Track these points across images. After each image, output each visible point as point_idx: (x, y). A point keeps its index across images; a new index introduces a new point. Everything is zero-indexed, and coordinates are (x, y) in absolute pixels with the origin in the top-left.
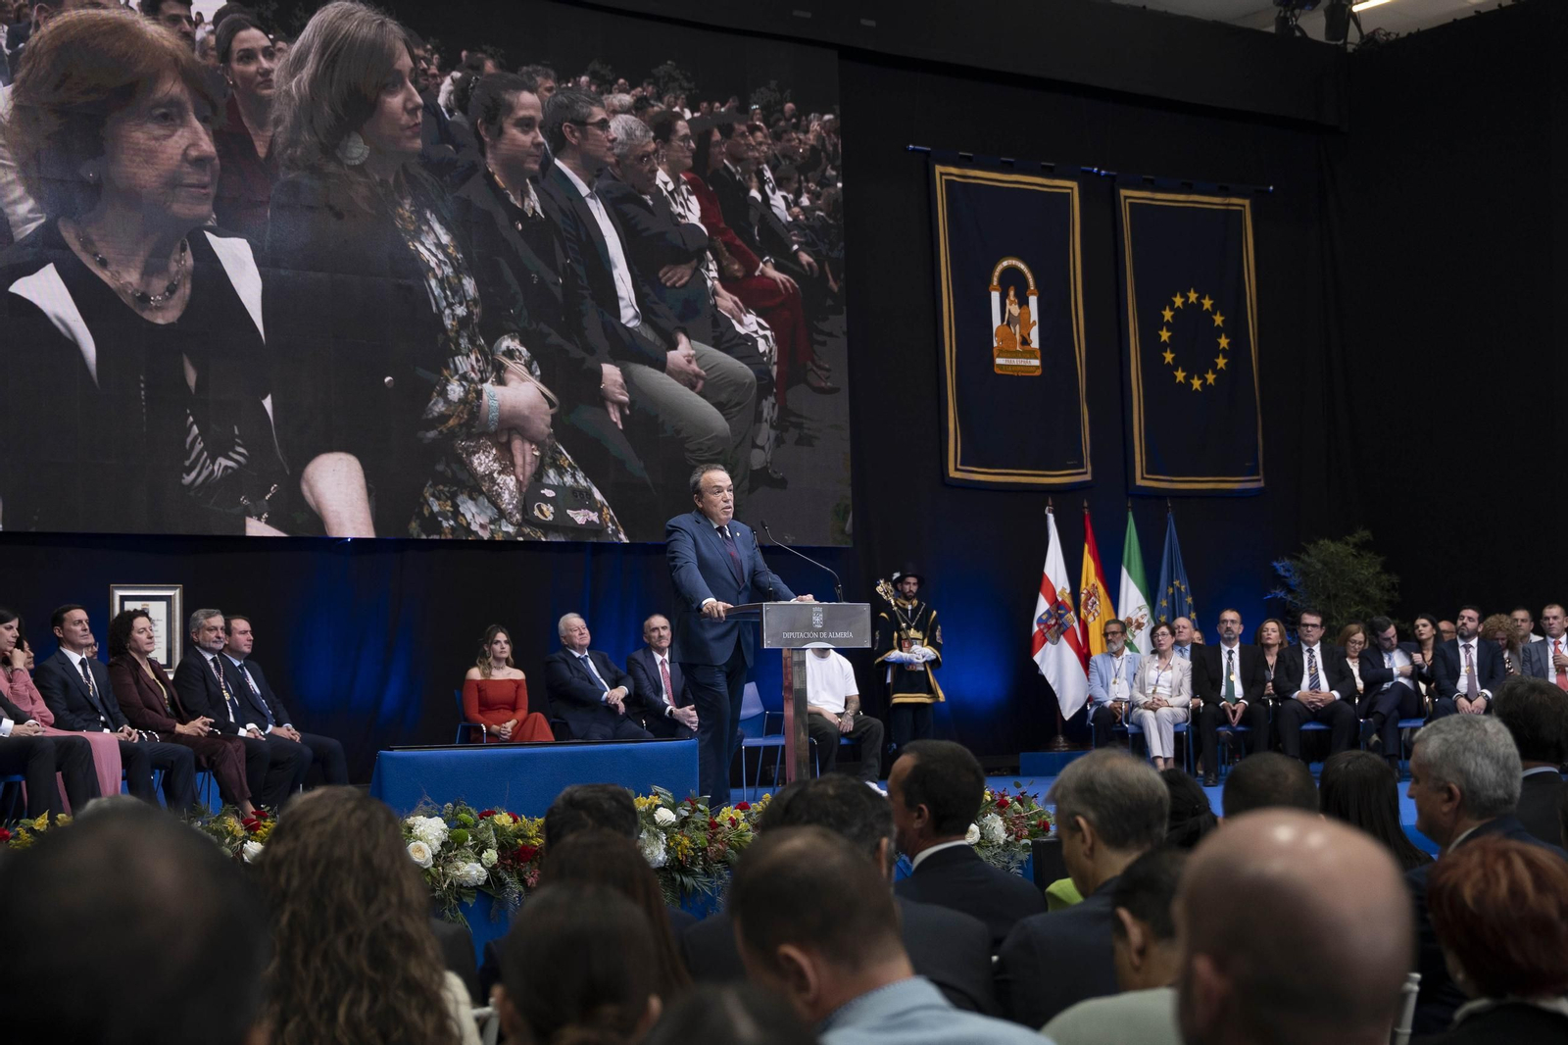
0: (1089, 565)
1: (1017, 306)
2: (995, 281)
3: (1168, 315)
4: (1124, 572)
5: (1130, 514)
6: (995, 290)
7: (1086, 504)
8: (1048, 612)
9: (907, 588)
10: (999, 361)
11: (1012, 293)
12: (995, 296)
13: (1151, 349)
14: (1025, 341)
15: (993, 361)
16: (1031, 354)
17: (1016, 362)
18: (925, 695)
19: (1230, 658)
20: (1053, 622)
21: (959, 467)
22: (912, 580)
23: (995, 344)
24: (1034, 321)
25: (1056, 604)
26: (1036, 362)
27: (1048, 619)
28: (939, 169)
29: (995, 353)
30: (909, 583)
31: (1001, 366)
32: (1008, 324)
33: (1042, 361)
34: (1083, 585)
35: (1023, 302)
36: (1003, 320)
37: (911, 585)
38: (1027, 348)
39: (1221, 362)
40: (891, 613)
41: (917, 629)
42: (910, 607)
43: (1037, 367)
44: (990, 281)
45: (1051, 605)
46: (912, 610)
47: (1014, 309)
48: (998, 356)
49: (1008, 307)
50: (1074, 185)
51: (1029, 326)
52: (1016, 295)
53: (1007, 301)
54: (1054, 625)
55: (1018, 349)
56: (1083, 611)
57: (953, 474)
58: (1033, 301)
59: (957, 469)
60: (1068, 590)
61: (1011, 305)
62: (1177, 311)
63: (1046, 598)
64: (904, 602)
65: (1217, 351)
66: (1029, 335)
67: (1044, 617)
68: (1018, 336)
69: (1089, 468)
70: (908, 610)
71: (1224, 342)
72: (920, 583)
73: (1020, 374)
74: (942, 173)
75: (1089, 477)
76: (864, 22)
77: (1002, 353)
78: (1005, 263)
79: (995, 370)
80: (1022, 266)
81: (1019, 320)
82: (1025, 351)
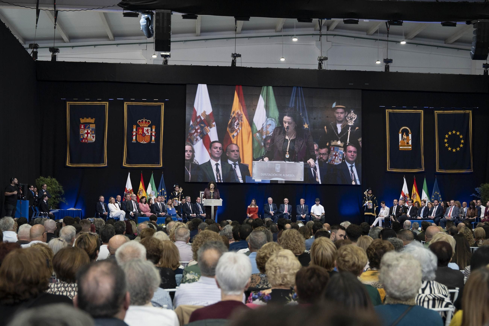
0: (414, 189)
2: (400, 131)
3: (447, 136)
4: (423, 190)
5: (425, 178)
6: (400, 133)
7: (414, 176)
10: (400, 147)
11: (405, 134)
12: (400, 135)
13: (441, 143)
14: (408, 143)
15: (399, 148)
16: (409, 146)
17: (405, 147)
18: (372, 213)
22: (370, 191)
23: (400, 144)
24: (410, 139)
25: (404, 196)
26: (411, 147)
28: (387, 110)
32: (403, 140)
33: (412, 147)
34: (412, 193)
35: (407, 135)
36: (402, 139)
38: (408, 145)
39: (461, 146)
40: (366, 197)
44: (399, 131)
47: (405, 137)
50: (422, 111)
52: (406, 134)
53: (403, 135)
56: (412, 198)
58: (410, 135)
59: (389, 169)
60: (408, 193)
62: (449, 136)
64: (369, 195)
65: (460, 143)
68: (406, 142)
69: (424, 168)
70: (369, 197)
71: (462, 141)
72: (372, 191)
73: (406, 150)
74: (388, 111)
75: (423, 170)
76: (366, 84)
77: (401, 146)
78: (403, 128)
79: (400, 149)
80: (408, 128)
81: (406, 139)
82: (407, 145)
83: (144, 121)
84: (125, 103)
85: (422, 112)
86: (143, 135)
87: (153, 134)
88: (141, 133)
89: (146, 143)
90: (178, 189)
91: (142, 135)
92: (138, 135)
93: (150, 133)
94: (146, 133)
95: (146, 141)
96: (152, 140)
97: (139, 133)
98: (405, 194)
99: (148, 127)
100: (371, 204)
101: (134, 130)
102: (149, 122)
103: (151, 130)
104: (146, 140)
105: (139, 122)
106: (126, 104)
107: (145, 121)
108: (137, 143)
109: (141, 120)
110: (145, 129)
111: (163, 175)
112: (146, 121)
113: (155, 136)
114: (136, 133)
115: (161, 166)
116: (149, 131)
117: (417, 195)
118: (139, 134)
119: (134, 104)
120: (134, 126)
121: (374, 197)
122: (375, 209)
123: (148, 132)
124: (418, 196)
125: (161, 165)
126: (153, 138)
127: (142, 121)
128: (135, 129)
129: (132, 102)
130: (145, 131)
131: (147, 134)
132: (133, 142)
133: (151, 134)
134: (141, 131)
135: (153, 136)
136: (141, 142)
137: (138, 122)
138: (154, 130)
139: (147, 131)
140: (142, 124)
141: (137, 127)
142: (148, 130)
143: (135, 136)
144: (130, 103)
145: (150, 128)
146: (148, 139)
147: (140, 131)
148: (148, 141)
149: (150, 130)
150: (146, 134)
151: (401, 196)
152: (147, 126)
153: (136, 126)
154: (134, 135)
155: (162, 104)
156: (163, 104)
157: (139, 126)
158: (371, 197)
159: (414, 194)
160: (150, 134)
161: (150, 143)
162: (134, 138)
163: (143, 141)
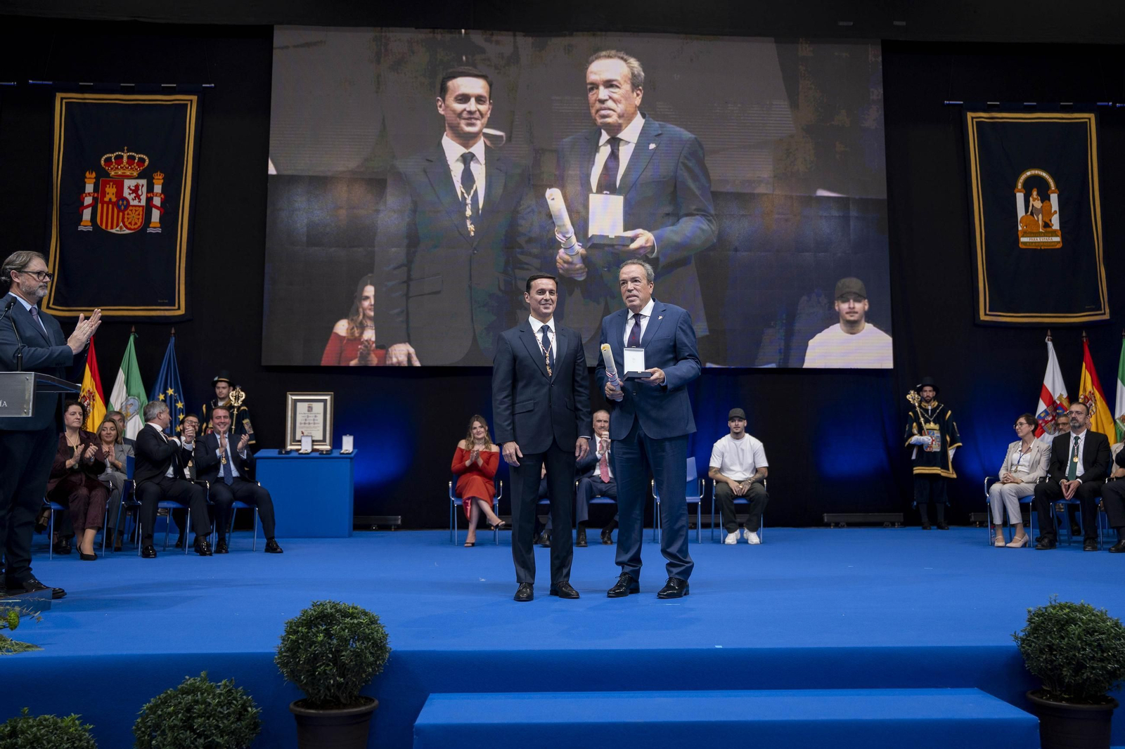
0: (1086, 377)
1: (1040, 202)
2: (1020, 186)
4: (1119, 381)
5: (1124, 341)
6: (1020, 191)
8: (1045, 411)
9: (925, 394)
10: (1023, 240)
11: (1035, 193)
12: (1020, 197)
14: (1047, 225)
15: (1018, 240)
16: (1054, 233)
17: (1039, 239)
18: (939, 468)
19: (1076, 443)
20: (1050, 418)
21: (987, 312)
22: (928, 388)
23: (1020, 228)
24: (1055, 212)
26: (1058, 239)
27: (1045, 416)
28: (970, 115)
29: (1020, 234)
30: (926, 391)
31: (1025, 243)
32: (1032, 214)
33: (1063, 238)
35: (1045, 197)
36: (1027, 211)
37: (929, 392)
38: (1049, 229)
41: (935, 423)
42: (930, 408)
43: (1058, 242)
44: (1015, 186)
45: (1048, 406)
46: (932, 410)
47: (1038, 204)
48: (1023, 236)
49: (1031, 202)
51: (1051, 214)
52: (1038, 194)
53: (1031, 199)
54: (1051, 421)
55: (1041, 230)
57: (983, 317)
58: (1054, 198)
59: (986, 314)
60: (1065, 394)
61: (1034, 201)
63: (1045, 402)
64: (926, 404)
66: (1051, 220)
67: (1042, 415)
68: (1040, 222)
69: (1107, 311)
70: (928, 410)
73: (1042, 248)
74: (973, 118)
75: (1107, 317)
76: (896, 23)
77: (1025, 234)
78: (1029, 173)
79: (1020, 246)
80: (1044, 174)
81: (1041, 211)
82: (1046, 232)
83: (125, 156)
84: (59, 96)
85: (1090, 118)
86: (121, 204)
87: (157, 201)
88: (114, 199)
89: (128, 232)
90: (225, 391)
91: (116, 204)
92: (99, 206)
93: (143, 198)
94: (130, 198)
95: (129, 226)
96: (150, 222)
97: (106, 199)
98: (1056, 397)
99: (140, 177)
100: (937, 434)
101: (89, 188)
102: (142, 161)
103: (150, 188)
104: (130, 223)
105: (108, 161)
106: (62, 99)
107: (129, 157)
108: (98, 232)
109: (113, 156)
110: (129, 183)
111: (173, 340)
112: (134, 158)
113: (162, 208)
114: (95, 199)
115: (182, 312)
116: (140, 192)
117: (1098, 403)
118: (106, 202)
119: (90, 97)
120: (87, 174)
121: (944, 412)
122: (951, 453)
123: (138, 197)
124: (1100, 405)
125: (179, 309)
126: (156, 215)
127: (119, 158)
128: (92, 185)
129: (82, 92)
130: (126, 193)
131: (136, 203)
132: (80, 228)
133: (149, 200)
134: (114, 190)
135: (156, 207)
136: (113, 231)
137: (102, 162)
138: (158, 188)
139: (135, 190)
140: (117, 168)
141: (97, 178)
142: (137, 187)
143: (90, 209)
144: (75, 97)
145: (143, 182)
146: (136, 219)
147: (111, 192)
148: (136, 227)
149: (145, 189)
150: (132, 203)
151: (1042, 407)
152: (135, 174)
153: (94, 175)
154: (88, 206)
155: (191, 101)
156: (195, 98)
157: (108, 175)
158: (934, 410)
159: (1085, 397)
160: (143, 203)
161: (141, 233)
162: (87, 214)
163: (117, 226)
